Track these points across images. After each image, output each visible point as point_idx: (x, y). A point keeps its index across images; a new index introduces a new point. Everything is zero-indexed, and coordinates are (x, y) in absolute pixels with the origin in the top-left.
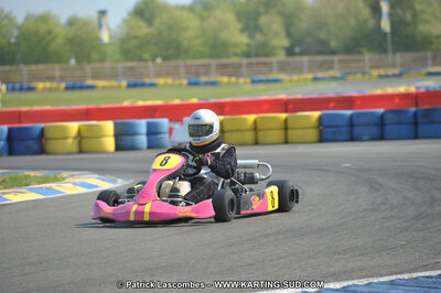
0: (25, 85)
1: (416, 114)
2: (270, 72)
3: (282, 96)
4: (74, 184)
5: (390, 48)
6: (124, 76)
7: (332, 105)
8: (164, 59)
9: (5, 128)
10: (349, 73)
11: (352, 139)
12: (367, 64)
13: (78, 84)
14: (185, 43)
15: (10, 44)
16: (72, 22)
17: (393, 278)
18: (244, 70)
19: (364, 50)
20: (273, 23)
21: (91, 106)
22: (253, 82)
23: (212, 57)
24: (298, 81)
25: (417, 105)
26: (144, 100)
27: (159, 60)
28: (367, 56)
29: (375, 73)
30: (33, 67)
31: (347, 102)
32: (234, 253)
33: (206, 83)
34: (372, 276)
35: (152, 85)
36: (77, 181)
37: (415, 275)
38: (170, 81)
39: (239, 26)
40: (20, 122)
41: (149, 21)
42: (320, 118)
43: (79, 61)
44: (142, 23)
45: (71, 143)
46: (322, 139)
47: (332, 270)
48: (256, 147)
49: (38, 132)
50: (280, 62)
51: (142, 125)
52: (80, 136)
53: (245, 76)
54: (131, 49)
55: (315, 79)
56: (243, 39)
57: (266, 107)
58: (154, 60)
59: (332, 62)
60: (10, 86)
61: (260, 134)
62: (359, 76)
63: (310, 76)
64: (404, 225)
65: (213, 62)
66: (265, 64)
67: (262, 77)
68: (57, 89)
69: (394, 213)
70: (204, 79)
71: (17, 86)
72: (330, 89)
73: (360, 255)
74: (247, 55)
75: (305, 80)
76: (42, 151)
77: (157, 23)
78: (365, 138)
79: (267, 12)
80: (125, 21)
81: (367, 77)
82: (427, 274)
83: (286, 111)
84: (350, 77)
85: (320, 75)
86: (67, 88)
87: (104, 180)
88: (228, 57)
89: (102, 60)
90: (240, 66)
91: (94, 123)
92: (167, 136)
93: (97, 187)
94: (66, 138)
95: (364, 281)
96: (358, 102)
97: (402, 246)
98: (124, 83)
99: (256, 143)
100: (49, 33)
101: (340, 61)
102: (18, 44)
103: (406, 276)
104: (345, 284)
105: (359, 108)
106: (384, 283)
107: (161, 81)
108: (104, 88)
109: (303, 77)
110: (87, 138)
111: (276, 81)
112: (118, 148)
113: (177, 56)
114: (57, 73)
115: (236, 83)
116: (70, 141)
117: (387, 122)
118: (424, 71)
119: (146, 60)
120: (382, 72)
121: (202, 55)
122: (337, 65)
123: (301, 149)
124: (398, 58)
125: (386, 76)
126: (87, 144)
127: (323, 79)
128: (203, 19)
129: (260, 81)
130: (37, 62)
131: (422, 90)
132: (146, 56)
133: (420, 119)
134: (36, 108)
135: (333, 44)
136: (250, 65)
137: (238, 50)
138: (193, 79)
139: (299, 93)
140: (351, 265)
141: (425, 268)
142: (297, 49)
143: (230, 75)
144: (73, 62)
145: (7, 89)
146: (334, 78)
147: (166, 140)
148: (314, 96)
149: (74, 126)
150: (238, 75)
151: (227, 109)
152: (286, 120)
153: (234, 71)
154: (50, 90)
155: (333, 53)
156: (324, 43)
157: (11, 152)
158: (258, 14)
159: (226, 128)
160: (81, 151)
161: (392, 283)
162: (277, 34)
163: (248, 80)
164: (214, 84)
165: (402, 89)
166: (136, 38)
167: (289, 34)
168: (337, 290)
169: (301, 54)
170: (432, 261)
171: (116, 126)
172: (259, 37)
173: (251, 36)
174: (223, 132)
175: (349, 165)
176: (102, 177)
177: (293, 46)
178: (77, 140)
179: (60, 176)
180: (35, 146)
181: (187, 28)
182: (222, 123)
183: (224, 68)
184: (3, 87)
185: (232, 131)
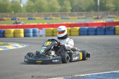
1: (105, 28)
2: (66, 16)
3: (70, 23)
4: (12, 46)
5: (99, 10)
6: (27, 16)
7: (83, 25)
8: (38, 12)
11: (88, 35)
12: (92, 15)
13: (14, 19)
14: (44, 8)
17: (98, 73)
18: (59, 16)
20: (67, 3)
21: (18, 25)
22: (62, 19)
23: (51, 12)
24: (74, 19)
25: (105, 26)
26: (32, 23)
27: (36, 12)
28: (93, 12)
29: (94, 17)
30: (2, 14)
31: (87, 25)
34: (93, 73)
35: (34, 19)
36: (13, 45)
37: (104, 73)
38: (39, 18)
39: (58, 3)
41: (34, 2)
42: (80, 29)
44: (32, 2)
45: (12, 35)
46: (80, 35)
47: (82, 71)
49: (3, 31)
51: (31, 30)
52: (14, 33)
54: (29, 9)
55: (79, 18)
56: (59, 7)
58: (35, 12)
59: (83, 14)
62: (90, 18)
64: (102, 59)
65: (51, 13)
67: (64, 17)
68: (9, 20)
69: (99, 55)
70: (48, 18)
72: (82, 21)
74: (60, 11)
75: (76, 18)
76: (4, 37)
77: (36, 2)
78: (92, 34)
80: (27, 2)
82: (108, 72)
83: (70, 27)
84: (88, 18)
85: (80, 17)
86: (11, 19)
87: (20, 45)
88: (55, 12)
89: (21, 12)
90: (58, 14)
91: (18, 29)
93: (18, 47)
94: (10, 33)
95: (91, 74)
96: (90, 25)
97: (101, 64)
98: (27, 18)
100: (7, 4)
101: (86, 14)
103: (102, 73)
104: (85, 75)
106: (96, 75)
107: (37, 18)
110: (16, 33)
111: (68, 18)
112: (25, 36)
113: (41, 11)
114: (9, 15)
115: (57, 19)
116: (12, 34)
117: (97, 30)
118: (107, 16)
119: (33, 12)
121: (48, 11)
123: (74, 37)
124: (101, 13)
126: (16, 35)
128: (48, 1)
129: (64, 19)
130: (3, 12)
131: (107, 22)
132: (33, 11)
133: (106, 30)
134: (3, 25)
135: (83, 9)
136: (61, 14)
138: (46, 18)
139: (74, 22)
140: (87, 70)
141: (107, 71)
142: (74, 10)
143: (56, 17)
144: (13, 12)
146: (83, 18)
147: (38, 34)
148: (78, 23)
149: (13, 30)
150: (58, 17)
151: (54, 26)
152: (70, 30)
154: (7, 20)
155: (83, 11)
156: (81, 8)
159: (54, 31)
160: (14, 37)
161: (98, 75)
162: (68, 6)
163: (60, 18)
164: (51, 19)
165: (101, 21)
166: (30, 6)
167: (72, 6)
169: (75, 11)
170: (109, 69)
171: (24, 30)
172: (64, 7)
173: (61, 6)
174: (53, 32)
175: (87, 42)
176: (20, 44)
177: (73, 9)
178: (13, 34)
179: (8, 44)
180: (2, 35)
181: (44, 4)
182: (53, 30)
183: (54, 15)
185: (56, 32)
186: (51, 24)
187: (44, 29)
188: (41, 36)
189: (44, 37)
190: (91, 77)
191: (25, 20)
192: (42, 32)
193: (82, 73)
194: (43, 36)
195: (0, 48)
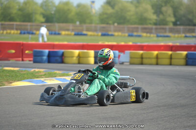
0: (57, 32)
2: (165, 32)
3: (170, 44)
6: (100, 30)
7: (193, 49)
8: (119, 24)
9: (47, 51)
13: (80, 33)
14: (128, 18)
15: (51, 14)
16: (79, 6)
18: (154, 31)
20: (168, 10)
21: (85, 43)
22: (158, 36)
23: (139, 24)
24: (178, 37)
26: (108, 42)
27: (116, 24)
30: (62, 25)
32: (144, 113)
33: (136, 36)
35: (112, 35)
38: (120, 34)
39: (153, 11)
40: (53, 49)
41: (113, 7)
42: (187, 55)
43: (81, 22)
44: (109, 8)
45: (75, 59)
46: (187, 64)
47: (189, 124)
48: (157, 66)
49: (61, 54)
50: (170, 28)
52: (79, 56)
53: (153, 33)
54: (104, 19)
55: (186, 37)
56: (154, 17)
57: (162, 48)
58: (114, 23)
59: (194, 29)
60: (50, 32)
61: (160, 61)
63: (183, 35)
65: (140, 26)
66: (163, 29)
67: (162, 34)
68: (70, 35)
70: (135, 34)
71: (53, 32)
72: (192, 42)
74: (155, 24)
75: (181, 37)
76: (62, 62)
77: (116, 8)
79: (166, 5)
80: (102, 6)
83: (171, 50)
85: (188, 35)
86: (75, 35)
88: (147, 25)
89: (91, 23)
90: (152, 29)
91: (86, 51)
92: (117, 59)
94: (73, 57)
98: (100, 34)
99: (157, 64)
100: (69, 10)
102: (55, 14)
107: (116, 34)
108: (91, 35)
109: (180, 35)
110: (83, 57)
111: (167, 36)
112: (96, 62)
113: (123, 23)
114: (71, 28)
115: (149, 37)
116: (75, 58)
119: (110, 24)
121: (135, 23)
122: (195, 31)
123: (177, 68)
126: (82, 60)
127: (189, 37)
128: (137, 7)
129: (161, 36)
130: (63, 22)
132: (111, 22)
134: (61, 43)
135: (195, 21)
136: (156, 29)
137: (151, 22)
138: (130, 34)
139: (178, 43)
142: (178, 23)
143: (147, 33)
144: (78, 23)
146: (194, 37)
148: (185, 44)
149: (77, 52)
150: (151, 33)
151: (145, 48)
152: (171, 55)
153: (149, 31)
154: (68, 35)
155: (194, 25)
156: (191, 21)
157: (49, 61)
158: (162, 6)
159: (144, 56)
160: (79, 63)
162: (169, 16)
163: (155, 35)
164: (140, 36)
166: (106, 14)
167: (175, 16)
169: (180, 25)
171: (95, 53)
172: (161, 16)
173: (158, 16)
174: (142, 58)
177: (176, 21)
178: (77, 58)
179: (69, 74)
180: (60, 60)
181: (129, 11)
182: (142, 54)
183: (145, 30)
184: (48, 33)
185: (146, 58)
186: (139, 44)
187: (127, 52)
188: (122, 63)
189: (127, 65)
191: (98, 35)
192: (125, 57)
194: (125, 63)
195: (57, 79)
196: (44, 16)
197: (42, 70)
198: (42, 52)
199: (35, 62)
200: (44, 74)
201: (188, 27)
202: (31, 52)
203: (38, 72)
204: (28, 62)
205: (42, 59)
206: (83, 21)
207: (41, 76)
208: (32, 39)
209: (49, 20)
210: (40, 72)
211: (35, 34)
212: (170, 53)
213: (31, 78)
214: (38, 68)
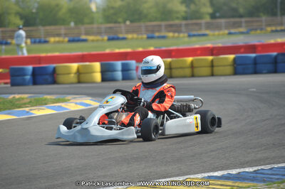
0: (43, 39)
2: (200, 29)
3: (209, 45)
4: (76, 103)
5: (279, 13)
6: (106, 32)
7: (242, 50)
8: (131, 22)
9: (30, 68)
10: (252, 30)
11: (256, 72)
12: (264, 24)
13: (76, 38)
14: (145, 11)
15: (33, 13)
18: (183, 29)
19: (261, 14)
21: (85, 53)
22: (189, 36)
23: (162, 20)
24: (219, 35)
26: (119, 48)
27: (128, 23)
28: (264, 18)
29: (269, 29)
30: (48, 28)
31: (252, 48)
32: (181, 148)
33: (159, 37)
34: (274, 163)
35: (124, 39)
36: (78, 101)
38: (135, 36)
40: (40, 64)
42: (235, 60)
43: (76, 23)
45: (73, 77)
46: (236, 73)
47: (247, 159)
48: (194, 79)
49: (51, 70)
50: (207, 23)
51: (119, 64)
52: (78, 72)
53: (184, 32)
54: (110, 15)
55: (230, 34)
56: (182, 8)
57: (199, 52)
58: (125, 22)
59: (241, 22)
60: (33, 40)
61: (196, 70)
62: (259, 31)
63: (226, 32)
65: (163, 23)
66: (197, 24)
67: (195, 33)
68: (63, 42)
70: (157, 34)
71: (38, 40)
72: (240, 40)
73: (265, 149)
74: (185, 18)
75: (223, 35)
76: (54, 82)
78: (264, 71)
81: (263, 32)
83: (212, 55)
84: (253, 32)
85: (233, 31)
86: (69, 41)
87: (95, 101)
88: (173, 20)
89: (92, 23)
90: (180, 25)
91: (87, 63)
92: (135, 72)
93: (90, 105)
94: (69, 74)
95: (269, 167)
96: (259, 49)
98: (106, 38)
99: (193, 76)
100: (57, 5)
101: (246, 22)
102: (37, 13)
104: (255, 168)
105: (260, 52)
107: (130, 36)
108: (93, 41)
109: (221, 32)
110: (84, 73)
111: (204, 35)
112: (104, 80)
113: (139, 20)
114: (63, 31)
115: (178, 37)
117: (279, 61)
119: (119, 23)
120: (274, 28)
121: (156, 19)
122: (243, 24)
123: (222, 79)
125: (276, 31)
126: (83, 77)
127: (235, 33)
129: (194, 36)
130: (50, 24)
132: (120, 20)
134: (49, 54)
135: (241, 11)
136: (187, 25)
137: (179, 15)
138: (150, 35)
139: (220, 43)
140: (259, 156)
142: (218, 15)
143: (174, 32)
144: (72, 24)
145: (31, 42)
146: (242, 33)
147: (134, 73)
148: (229, 44)
149: (75, 66)
150: (180, 32)
151: (173, 54)
152: (212, 61)
153: (176, 29)
154: (58, 42)
155: (241, 16)
156: (235, 10)
157: (35, 83)
159: (173, 66)
160: (79, 82)
162: (204, 5)
163: (186, 35)
164: (164, 37)
166: (113, 8)
167: (212, 4)
168: (251, 173)
169: (220, 17)
171: (102, 65)
172: (193, 7)
173: (187, 6)
174: (171, 69)
175: (254, 90)
176: (94, 99)
177: (215, 12)
178: (76, 76)
179: (66, 98)
180: (50, 79)
181: (146, 2)
182: (170, 63)
183: (172, 28)
184: (29, 41)
185: (176, 68)
186: (164, 48)
190: (270, 172)
193: (247, 163)
195: (48, 108)
196: (22, 17)
197: (26, 96)
198: (23, 69)
199: (13, 84)
200: (28, 101)
201: (232, 20)
202: (7, 71)
203: (19, 99)
204: (3, 85)
205: (24, 80)
206: (79, 21)
207: (25, 104)
208: (6, 52)
209: (29, 21)
210: (23, 99)
211: (9, 44)
212: (210, 58)
213: (10, 109)
214: (19, 93)
